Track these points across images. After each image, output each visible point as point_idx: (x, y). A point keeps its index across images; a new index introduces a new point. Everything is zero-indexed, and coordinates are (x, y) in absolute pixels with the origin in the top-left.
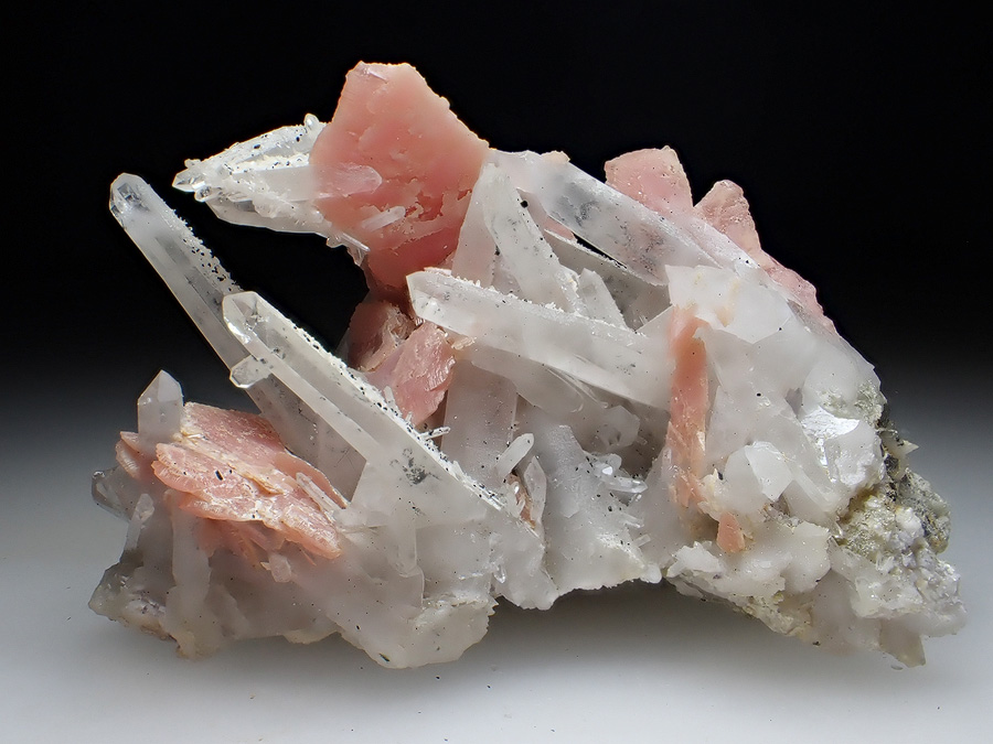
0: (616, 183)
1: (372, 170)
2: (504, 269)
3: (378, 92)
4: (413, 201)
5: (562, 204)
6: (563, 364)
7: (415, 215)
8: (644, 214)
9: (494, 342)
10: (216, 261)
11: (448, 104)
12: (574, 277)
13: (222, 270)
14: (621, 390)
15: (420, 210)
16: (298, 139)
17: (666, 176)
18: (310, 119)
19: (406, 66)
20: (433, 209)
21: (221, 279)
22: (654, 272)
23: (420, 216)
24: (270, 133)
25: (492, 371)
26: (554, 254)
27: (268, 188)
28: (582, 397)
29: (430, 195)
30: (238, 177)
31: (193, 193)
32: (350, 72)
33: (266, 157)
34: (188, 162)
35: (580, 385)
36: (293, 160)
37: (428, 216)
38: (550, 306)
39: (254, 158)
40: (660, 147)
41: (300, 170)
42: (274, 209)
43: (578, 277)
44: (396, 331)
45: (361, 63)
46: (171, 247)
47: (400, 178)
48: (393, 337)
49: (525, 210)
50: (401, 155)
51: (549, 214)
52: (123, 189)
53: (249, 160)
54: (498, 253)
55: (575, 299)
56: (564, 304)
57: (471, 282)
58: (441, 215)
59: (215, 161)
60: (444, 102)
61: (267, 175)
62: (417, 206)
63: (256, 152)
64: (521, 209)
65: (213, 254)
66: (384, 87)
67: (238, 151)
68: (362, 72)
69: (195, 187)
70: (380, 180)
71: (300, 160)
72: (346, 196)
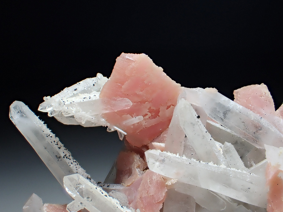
0: (239, 100)
1: (127, 100)
2: (189, 144)
3: (131, 66)
4: (146, 111)
5: (214, 111)
6: (216, 188)
7: (147, 117)
8: (253, 116)
9: (185, 180)
10: (57, 139)
11: (162, 70)
12: (221, 147)
13: (60, 143)
14: (244, 200)
15: (150, 114)
16: (94, 85)
17: (262, 97)
18: (99, 75)
19: (143, 55)
20: (155, 113)
21: (60, 148)
22: (257, 142)
23: (149, 117)
24: (81, 82)
25: (184, 193)
26: (212, 138)
27: (81, 110)
28: (226, 203)
29: (154, 108)
30: (68, 106)
31: (47, 113)
32: (118, 58)
33: (80, 94)
34: (45, 98)
35: (225, 198)
36: (92, 95)
37: (153, 117)
38: (211, 164)
39: (74, 95)
40: (260, 84)
41: (95, 101)
42: (84, 120)
43: (222, 146)
44: (139, 167)
45: (123, 53)
46: (37, 133)
47: (140, 102)
48: (137, 170)
49: (199, 120)
50: (141, 93)
51: (208, 115)
52: (15, 108)
53: (72, 97)
54: (186, 137)
55: (222, 159)
56: (217, 162)
57: (175, 155)
58: (159, 116)
59: (57, 97)
60: (161, 69)
61: (80, 104)
62: (148, 113)
63: (75, 92)
64: (197, 119)
65: (56, 136)
66: (133, 64)
67: (67, 91)
68: (123, 58)
69: (48, 110)
70: (131, 104)
71: (95, 96)
72: (116, 111)
